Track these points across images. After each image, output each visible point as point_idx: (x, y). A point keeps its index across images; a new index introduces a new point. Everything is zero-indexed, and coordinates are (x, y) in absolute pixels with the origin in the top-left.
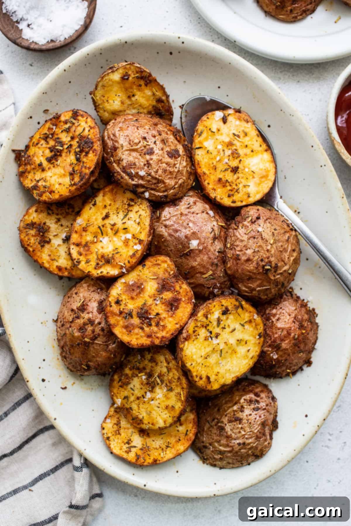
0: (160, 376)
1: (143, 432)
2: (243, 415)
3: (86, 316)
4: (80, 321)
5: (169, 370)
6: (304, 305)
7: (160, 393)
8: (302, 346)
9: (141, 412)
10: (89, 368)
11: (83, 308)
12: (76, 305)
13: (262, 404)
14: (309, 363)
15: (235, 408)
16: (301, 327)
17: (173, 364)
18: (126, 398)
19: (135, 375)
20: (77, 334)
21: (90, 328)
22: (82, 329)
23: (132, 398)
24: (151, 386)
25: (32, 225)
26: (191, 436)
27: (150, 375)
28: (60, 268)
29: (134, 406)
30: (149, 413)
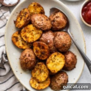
0: (43, 70)
1: (39, 83)
2: (60, 79)
3: (26, 57)
4: (25, 59)
5: (44, 68)
6: (74, 54)
7: (43, 74)
8: (73, 63)
9: (38, 78)
10: (27, 68)
11: (25, 56)
12: (24, 55)
13: (65, 76)
14: (75, 67)
15: (59, 77)
16: (73, 59)
17: (45, 67)
18: (35, 75)
19: (37, 70)
20: (24, 61)
21: (27, 60)
22: (25, 60)
23: (36, 75)
24: (41, 72)
25: (15, 37)
26: (49, 83)
27: (40, 70)
28: (20, 47)
29: (37, 77)
30: (40, 78)
